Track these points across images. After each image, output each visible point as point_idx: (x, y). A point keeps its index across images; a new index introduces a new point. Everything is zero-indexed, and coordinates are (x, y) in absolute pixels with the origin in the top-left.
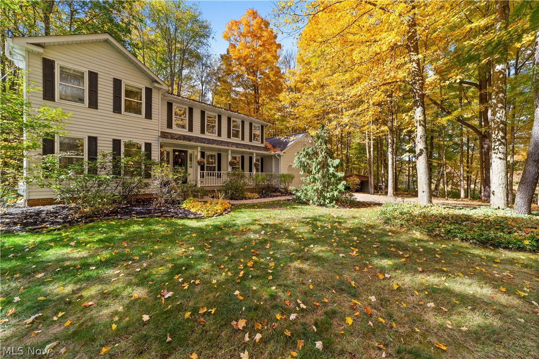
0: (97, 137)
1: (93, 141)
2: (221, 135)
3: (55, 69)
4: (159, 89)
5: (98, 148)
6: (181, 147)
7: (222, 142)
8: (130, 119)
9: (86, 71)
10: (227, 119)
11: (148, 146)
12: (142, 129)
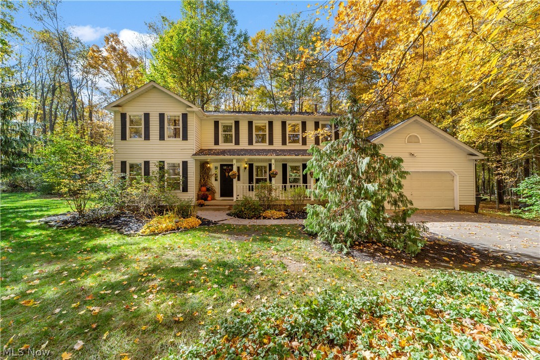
0: (149, 161)
1: (147, 164)
2: (273, 143)
3: (126, 118)
4: (193, 112)
5: (150, 169)
6: (228, 162)
7: (274, 151)
8: (171, 143)
9: (142, 114)
10: (280, 124)
11: (185, 164)
12: (180, 150)
